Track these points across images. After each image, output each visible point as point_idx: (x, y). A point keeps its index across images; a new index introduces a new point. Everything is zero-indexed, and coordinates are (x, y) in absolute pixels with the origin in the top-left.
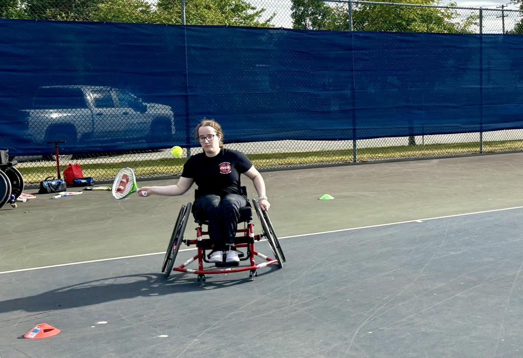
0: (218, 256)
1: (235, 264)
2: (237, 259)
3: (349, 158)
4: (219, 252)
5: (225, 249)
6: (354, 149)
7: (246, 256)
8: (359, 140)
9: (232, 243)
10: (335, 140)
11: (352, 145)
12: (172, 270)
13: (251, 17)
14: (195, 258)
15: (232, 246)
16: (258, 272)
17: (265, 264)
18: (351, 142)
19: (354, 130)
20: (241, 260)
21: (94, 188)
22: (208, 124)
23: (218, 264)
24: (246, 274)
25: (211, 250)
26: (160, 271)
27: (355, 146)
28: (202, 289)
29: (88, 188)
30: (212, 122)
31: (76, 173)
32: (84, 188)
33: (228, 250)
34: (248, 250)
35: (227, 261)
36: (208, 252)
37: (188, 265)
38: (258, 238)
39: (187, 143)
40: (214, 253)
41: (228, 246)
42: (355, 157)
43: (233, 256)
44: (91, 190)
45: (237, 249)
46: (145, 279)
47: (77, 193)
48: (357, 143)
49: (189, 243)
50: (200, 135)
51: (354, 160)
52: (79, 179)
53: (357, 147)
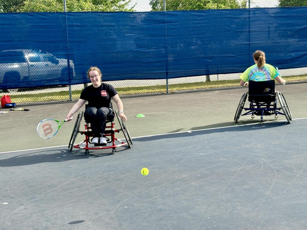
0: (96, 140)
1: (105, 144)
2: (106, 142)
3: (163, 90)
4: (96, 138)
5: (99, 137)
6: (167, 85)
7: (110, 140)
8: (169, 79)
9: (104, 133)
10: (155, 79)
11: (166, 82)
12: (73, 148)
13: (123, 6)
14: (85, 141)
15: (103, 135)
16: (117, 149)
17: (120, 145)
18: (165, 80)
19: (167, 73)
20: (108, 143)
21: (15, 109)
22: (94, 70)
23: (96, 145)
24: (110, 150)
25: (93, 137)
26: (67, 148)
27: (167, 83)
28: (87, 158)
29: (12, 109)
30: (96, 68)
31: (7, 100)
32: (10, 109)
33: (101, 137)
34: (112, 138)
35: (100, 143)
36: (91, 138)
37: (81, 144)
38: (118, 131)
39: (69, 82)
40: (94, 139)
41: (101, 135)
42: (167, 90)
43: (104, 140)
44: (13, 110)
45: (106, 136)
46: (60, 152)
47: (5, 112)
48: (169, 81)
49: (82, 133)
50: (90, 76)
51: (167, 92)
52: (8, 104)
53: (169, 83)
